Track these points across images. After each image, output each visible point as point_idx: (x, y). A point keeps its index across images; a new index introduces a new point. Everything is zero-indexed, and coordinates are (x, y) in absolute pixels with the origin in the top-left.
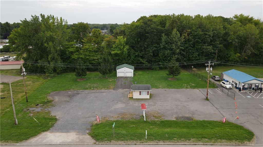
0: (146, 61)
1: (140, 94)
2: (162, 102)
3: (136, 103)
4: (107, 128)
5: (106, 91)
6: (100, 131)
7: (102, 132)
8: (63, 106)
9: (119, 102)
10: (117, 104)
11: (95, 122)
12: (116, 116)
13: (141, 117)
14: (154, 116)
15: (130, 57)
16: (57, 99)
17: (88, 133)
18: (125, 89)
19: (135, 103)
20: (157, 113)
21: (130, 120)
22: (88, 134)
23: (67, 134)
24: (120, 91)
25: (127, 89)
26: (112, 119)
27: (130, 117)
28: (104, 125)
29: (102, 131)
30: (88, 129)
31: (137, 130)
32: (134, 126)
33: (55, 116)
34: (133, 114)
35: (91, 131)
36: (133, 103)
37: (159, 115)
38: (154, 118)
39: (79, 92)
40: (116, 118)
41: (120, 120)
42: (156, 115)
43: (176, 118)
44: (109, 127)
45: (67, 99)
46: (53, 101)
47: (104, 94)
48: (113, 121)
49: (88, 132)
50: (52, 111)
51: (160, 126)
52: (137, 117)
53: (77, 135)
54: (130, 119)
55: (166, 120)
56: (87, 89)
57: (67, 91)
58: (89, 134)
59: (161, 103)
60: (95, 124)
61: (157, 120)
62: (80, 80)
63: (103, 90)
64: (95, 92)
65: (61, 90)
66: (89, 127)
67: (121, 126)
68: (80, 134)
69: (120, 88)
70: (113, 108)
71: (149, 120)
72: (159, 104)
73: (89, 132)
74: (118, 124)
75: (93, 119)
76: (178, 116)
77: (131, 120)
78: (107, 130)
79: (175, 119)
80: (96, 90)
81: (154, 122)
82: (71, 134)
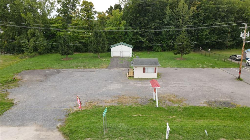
0: (146, 40)
1: (144, 72)
2: (177, 82)
3: (139, 83)
4: (94, 119)
5: (97, 69)
6: (80, 123)
7: (84, 126)
8: (31, 87)
9: (114, 82)
10: (111, 84)
11: (75, 109)
12: (110, 100)
13: (150, 101)
14: (169, 100)
15: (127, 35)
16: (27, 78)
17: (58, 128)
18: (123, 68)
19: (137, 83)
20: (173, 96)
21: (132, 106)
22: (57, 130)
23: (19, 129)
24: (116, 70)
25: (124, 68)
26: (103, 104)
27: (131, 102)
28: (89, 113)
29: (85, 124)
30: (61, 120)
31: (146, 122)
32: (141, 115)
33: (13, 100)
34: (136, 97)
35: (65, 123)
36: (134, 83)
37: (177, 98)
38: (171, 102)
39: (61, 71)
40: (109, 102)
41: (116, 105)
42: (172, 98)
43: (205, 102)
44: (98, 116)
45: (42, 78)
46: (20, 80)
47: (94, 73)
48: (104, 106)
49: (58, 125)
50: (12, 93)
51: (185, 116)
52: (143, 101)
53: (37, 130)
54: (131, 104)
55: (192, 107)
56: (72, 67)
57: (45, 69)
58: (61, 129)
59: (175, 84)
60: (74, 111)
61: (177, 105)
62: (65, 59)
63: (93, 69)
64: (82, 71)
65: (36, 69)
66: (63, 117)
67: (117, 115)
68: (44, 129)
69: (116, 67)
70: (105, 89)
71: (164, 106)
72: (172, 85)
73: (60, 126)
74: (113, 111)
75: (72, 104)
76: (208, 101)
77: (134, 106)
78: (94, 122)
79: (205, 105)
80: (83, 69)
81: (173, 109)
82: (27, 128)
